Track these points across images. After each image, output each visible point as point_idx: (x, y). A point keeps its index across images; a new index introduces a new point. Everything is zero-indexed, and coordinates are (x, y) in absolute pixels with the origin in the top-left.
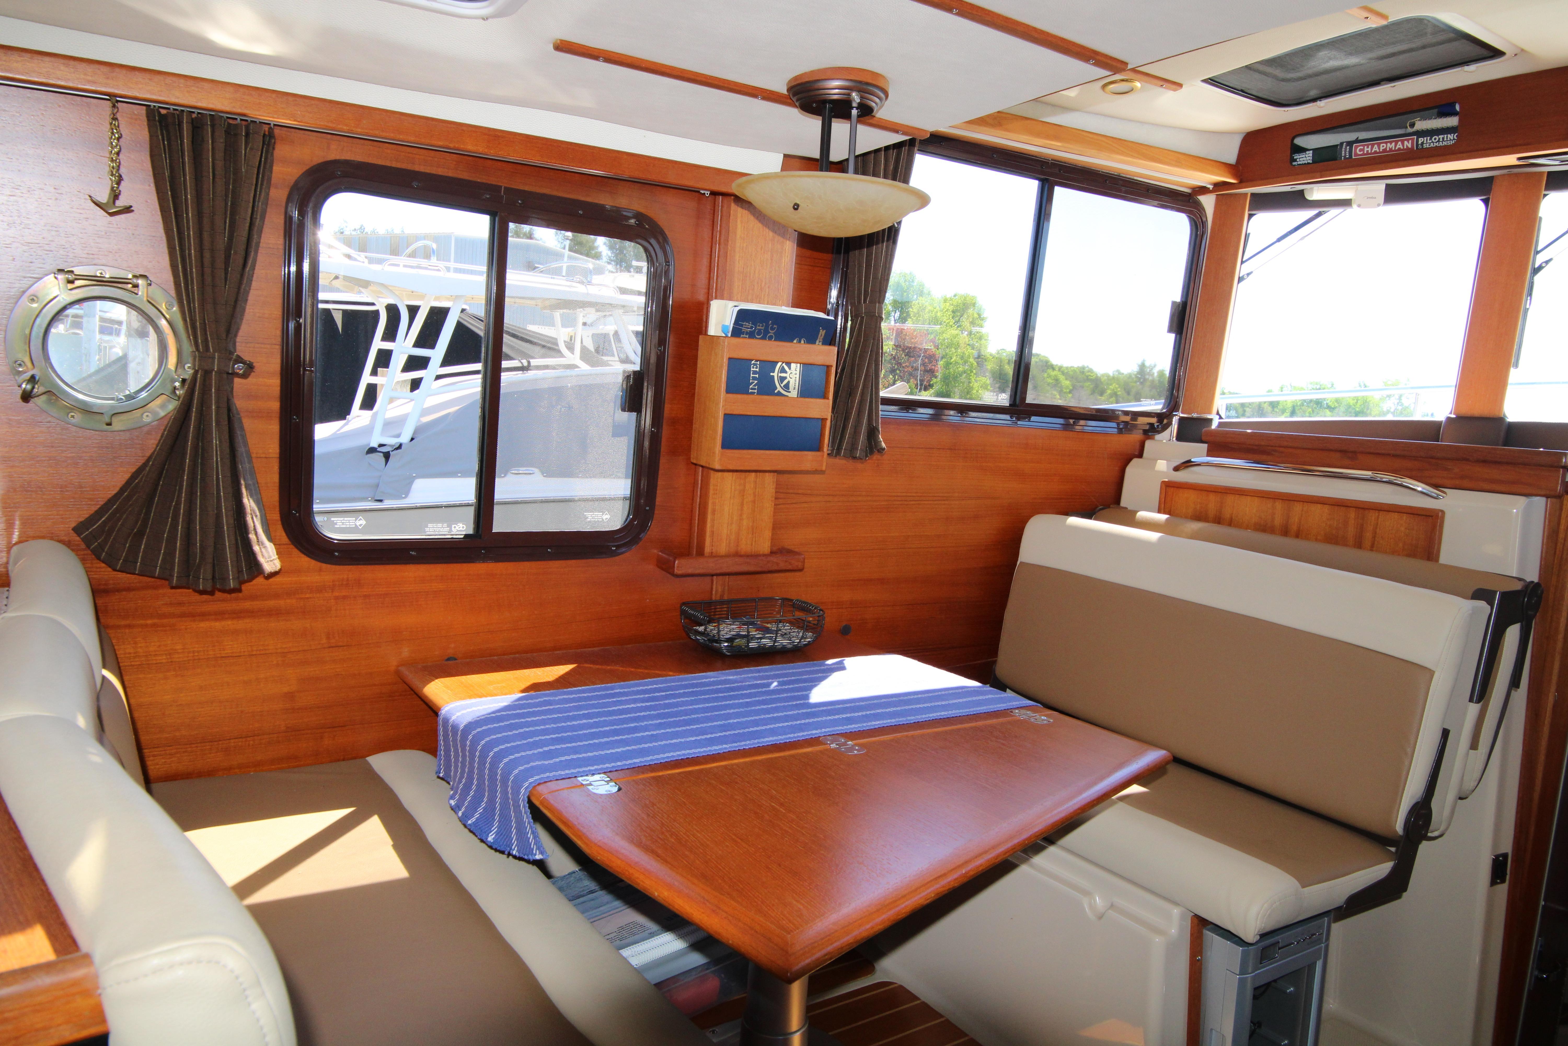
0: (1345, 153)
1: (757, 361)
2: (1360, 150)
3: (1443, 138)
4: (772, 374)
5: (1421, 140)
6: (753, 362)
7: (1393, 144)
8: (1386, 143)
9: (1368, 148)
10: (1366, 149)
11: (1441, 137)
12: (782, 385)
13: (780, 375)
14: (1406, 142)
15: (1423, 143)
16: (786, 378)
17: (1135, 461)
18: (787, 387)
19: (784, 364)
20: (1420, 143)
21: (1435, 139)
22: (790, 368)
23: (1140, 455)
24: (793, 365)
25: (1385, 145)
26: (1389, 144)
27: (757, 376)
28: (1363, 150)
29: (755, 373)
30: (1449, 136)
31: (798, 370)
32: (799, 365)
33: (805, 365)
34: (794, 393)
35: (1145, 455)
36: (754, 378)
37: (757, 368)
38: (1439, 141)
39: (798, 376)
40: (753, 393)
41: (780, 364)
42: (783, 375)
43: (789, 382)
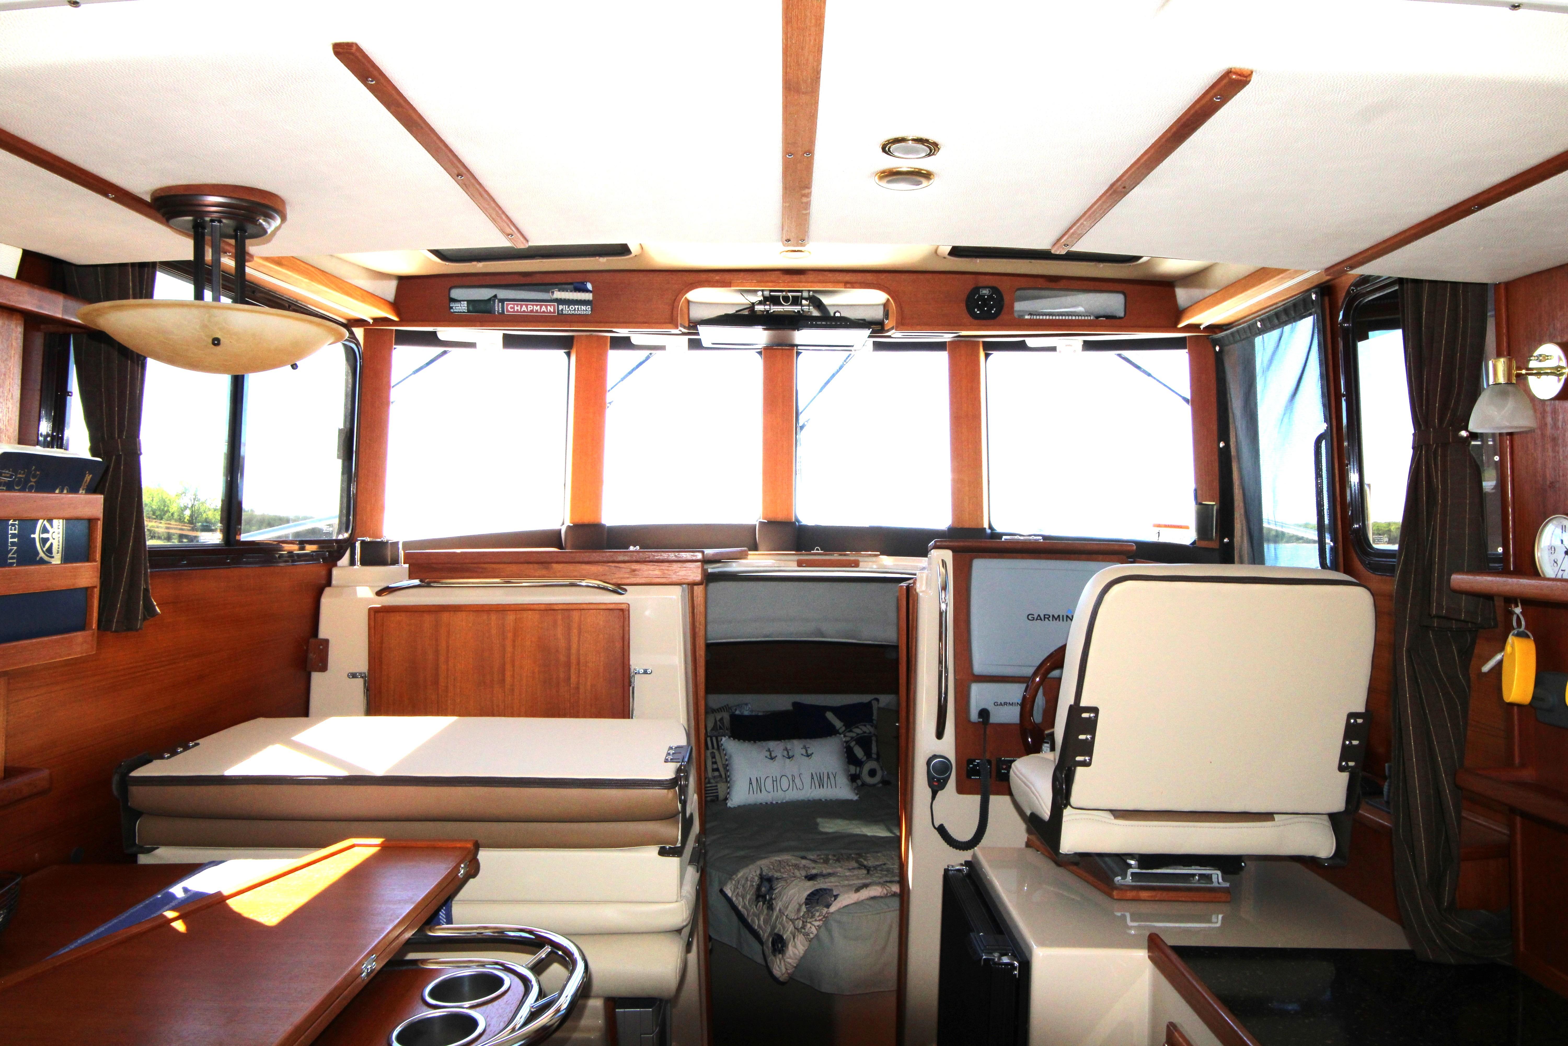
0: (498, 309)
1: (15, 520)
2: (511, 308)
3: (578, 308)
4: (32, 536)
5: (561, 307)
6: (11, 522)
7: (539, 307)
8: (533, 305)
9: (517, 306)
10: (516, 308)
11: (576, 307)
12: (45, 549)
13: (42, 536)
14: (549, 307)
15: (562, 310)
16: (48, 539)
17: (327, 591)
18: (50, 550)
19: (45, 522)
20: (560, 309)
21: (572, 308)
22: (52, 526)
23: (329, 583)
24: (55, 522)
25: (532, 307)
26: (535, 307)
27: (16, 540)
28: (513, 308)
29: (14, 536)
30: (582, 307)
31: (61, 527)
32: (61, 521)
33: (68, 519)
34: (57, 560)
35: (334, 582)
36: (13, 544)
37: (15, 530)
38: (575, 310)
39: (61, 535)
40: (11, 564)
41: (41, 521)
42: (45, 536)
43: (52, 544)
